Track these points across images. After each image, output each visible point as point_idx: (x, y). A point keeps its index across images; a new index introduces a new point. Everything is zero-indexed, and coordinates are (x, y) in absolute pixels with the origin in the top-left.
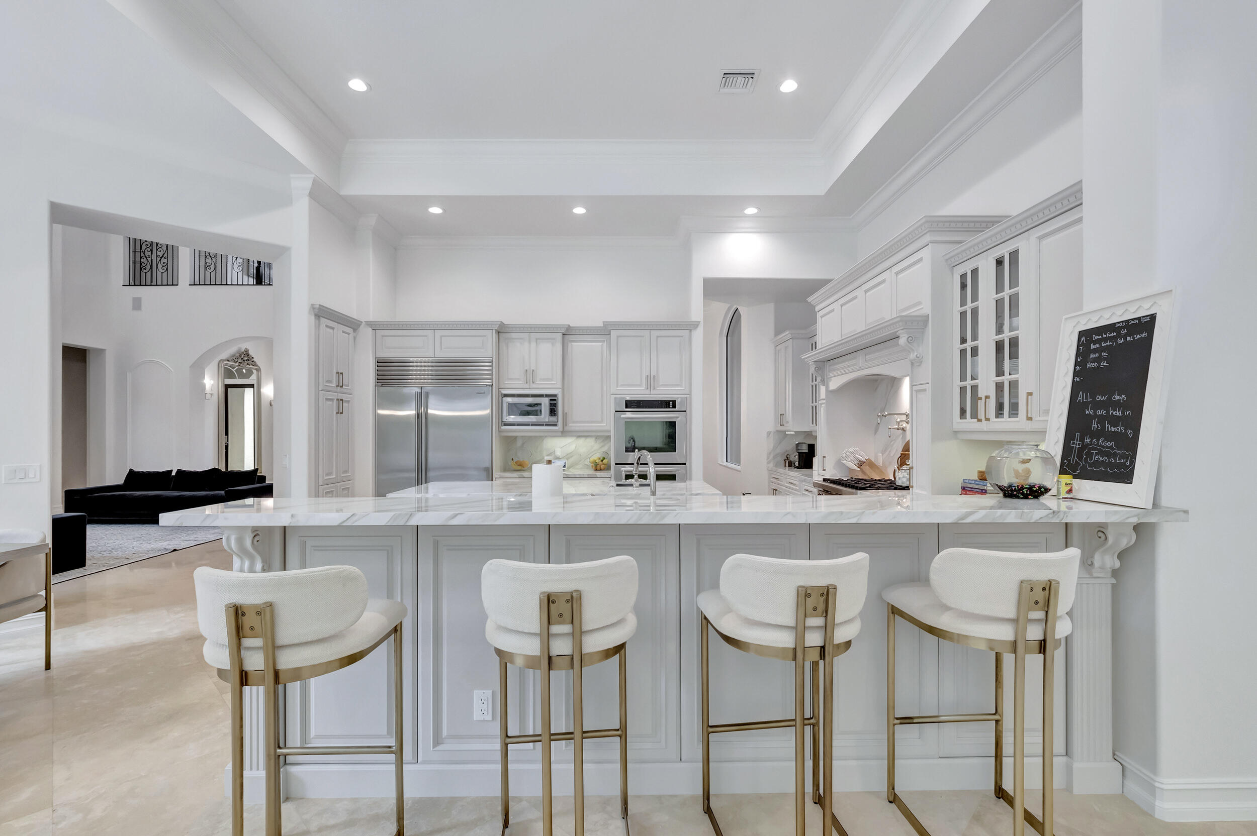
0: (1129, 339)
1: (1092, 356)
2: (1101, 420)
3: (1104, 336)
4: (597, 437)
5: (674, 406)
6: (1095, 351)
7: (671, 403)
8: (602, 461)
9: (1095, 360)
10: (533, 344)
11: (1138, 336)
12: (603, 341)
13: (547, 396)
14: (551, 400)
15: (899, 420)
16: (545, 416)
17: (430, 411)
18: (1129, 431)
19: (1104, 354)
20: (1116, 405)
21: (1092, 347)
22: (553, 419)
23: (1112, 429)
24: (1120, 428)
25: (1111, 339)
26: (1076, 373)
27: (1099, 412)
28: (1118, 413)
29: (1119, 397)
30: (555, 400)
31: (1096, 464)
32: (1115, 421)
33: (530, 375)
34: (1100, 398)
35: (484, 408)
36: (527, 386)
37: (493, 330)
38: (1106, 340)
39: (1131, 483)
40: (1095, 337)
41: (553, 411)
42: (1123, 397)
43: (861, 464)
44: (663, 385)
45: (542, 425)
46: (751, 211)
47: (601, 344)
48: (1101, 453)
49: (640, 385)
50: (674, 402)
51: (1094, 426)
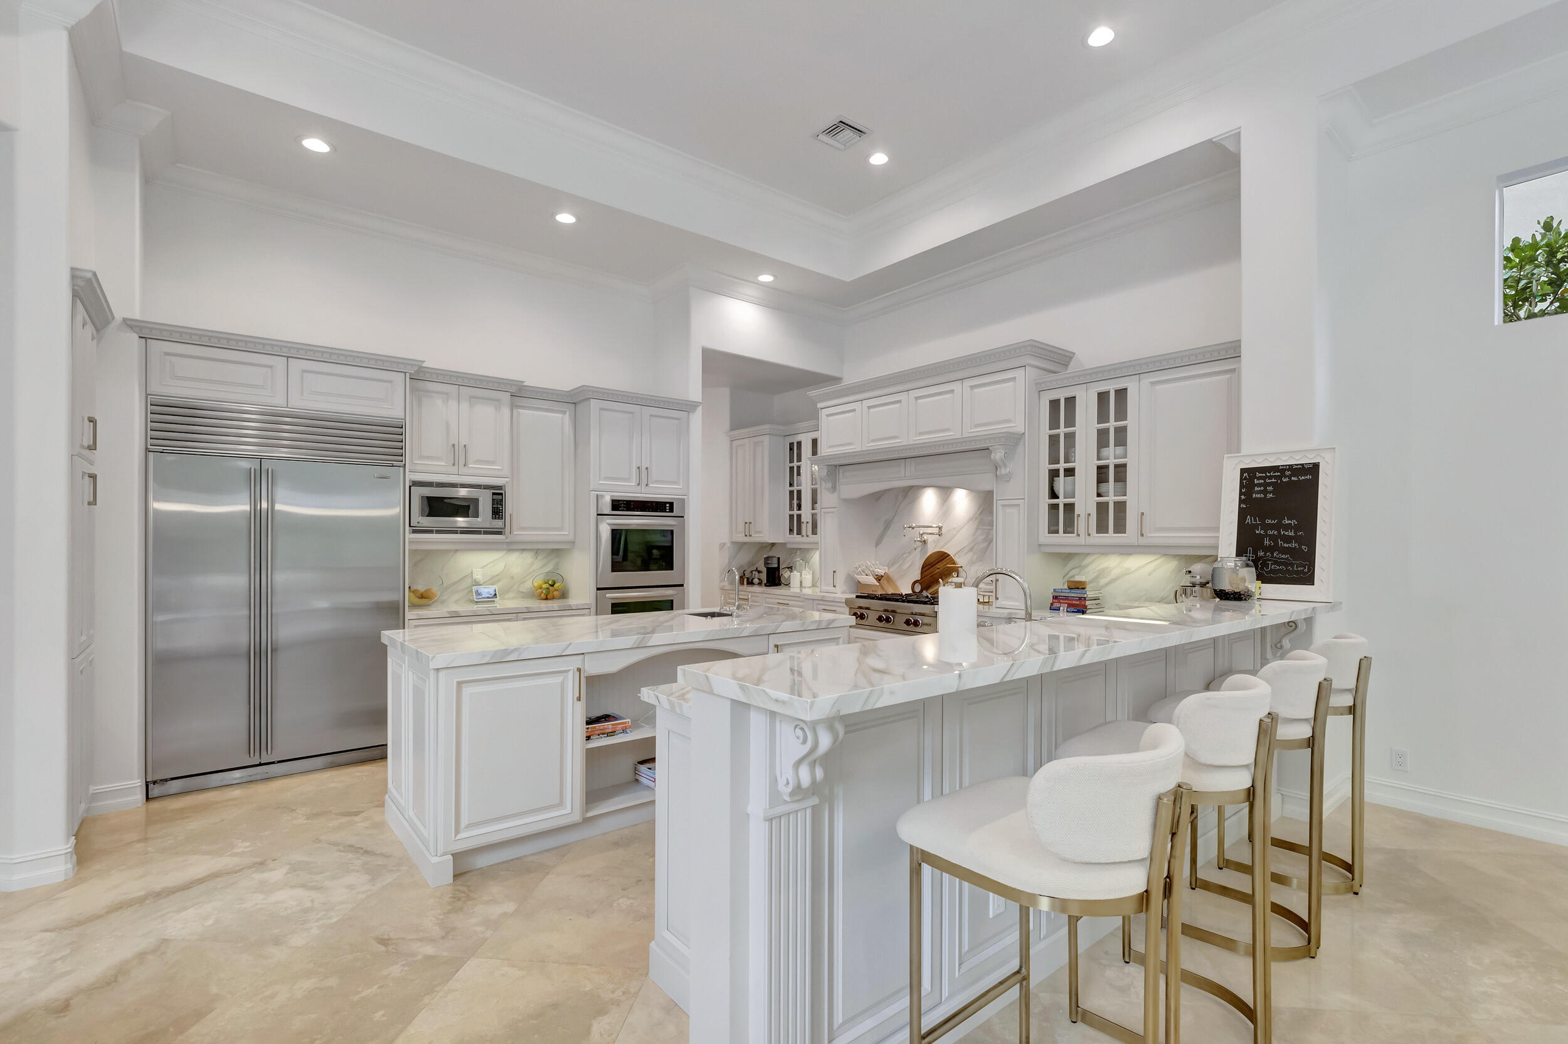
0: (1293, 478)
1: (1256, 489)
2: (1272, 538)
3: (1268, 474)
4: (537, 552)
5: (671, 510)
6: (1259, 485)
7: (668, 505)
8: (553, 586)
9: (1259, 492)
10: (465, 406)
11: (1303, 478)
12: (564, 413)
13: (487, 487)
14: (494, 494)
15: (921, 532)
16: (484, 517)
17: (278, 507)
18: (1303, 547)
19: (1270, 488)
20: (1288, 527)
21: (1256, 481)
22: (498, 523)
23: (1286, 545)
24: (1294, 545)
25: (1275, 477)
26: (1241, 501)
27: (1270, 532)
28: (1292, 534)
29: (1290, 522)
30: (501, 494)
31: (1272, 571)
32: (1288, 539)
33: (458, 453)
34: (1269, 521)
35: (392, 506)
36: (454, 470)
37: (405, 373)
38: (1270, 477)
39: (1313, 585)
40: (1258, 474)
41: (497, 512)
42: (1293, 522)
43: (879, 578)
44: (657, 482)
45: (478, 533)
46: (766, 278)
47: (560, 415)
48: (1276, 563)
49: (628, 480)
50: (671, 504)
51: (1267, 542)
